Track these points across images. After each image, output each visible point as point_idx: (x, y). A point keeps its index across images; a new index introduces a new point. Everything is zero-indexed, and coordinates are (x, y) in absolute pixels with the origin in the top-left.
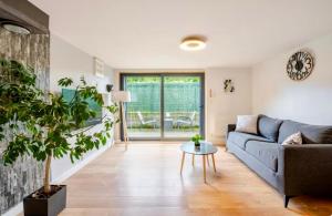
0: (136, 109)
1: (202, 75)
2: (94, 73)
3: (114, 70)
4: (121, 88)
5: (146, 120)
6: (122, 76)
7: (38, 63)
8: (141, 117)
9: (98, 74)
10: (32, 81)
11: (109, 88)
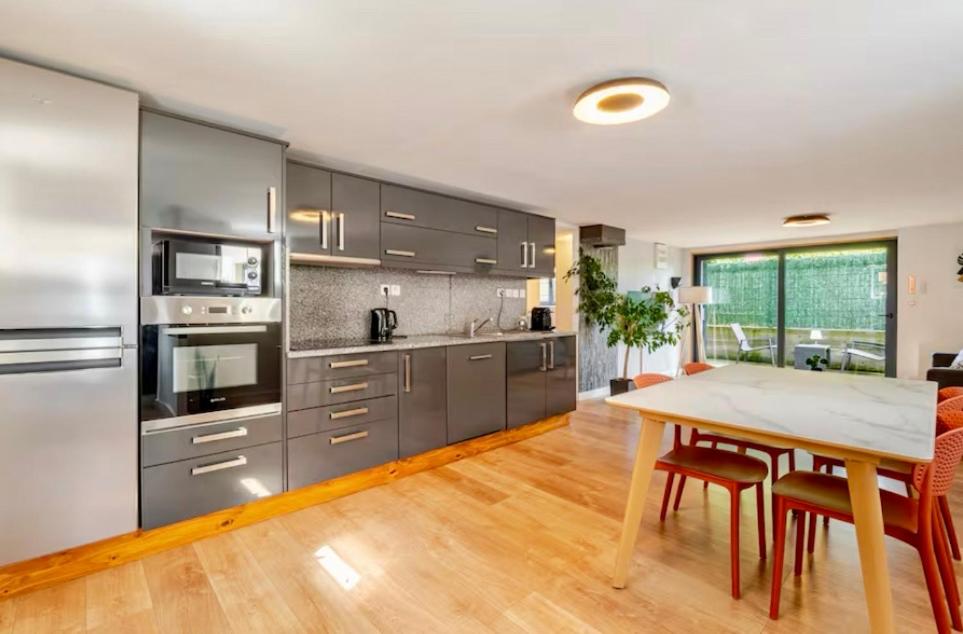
0: (730, 319)
1: (892, 243)
2: (655, 266)
3: (683, 250)
4: (696, 282)
5: (754, 343)
6: (698, 259)
7: (612, 269)
8: (740, 335)
9: (660, 265)
10: (613, 286)
11: (675, 282)
